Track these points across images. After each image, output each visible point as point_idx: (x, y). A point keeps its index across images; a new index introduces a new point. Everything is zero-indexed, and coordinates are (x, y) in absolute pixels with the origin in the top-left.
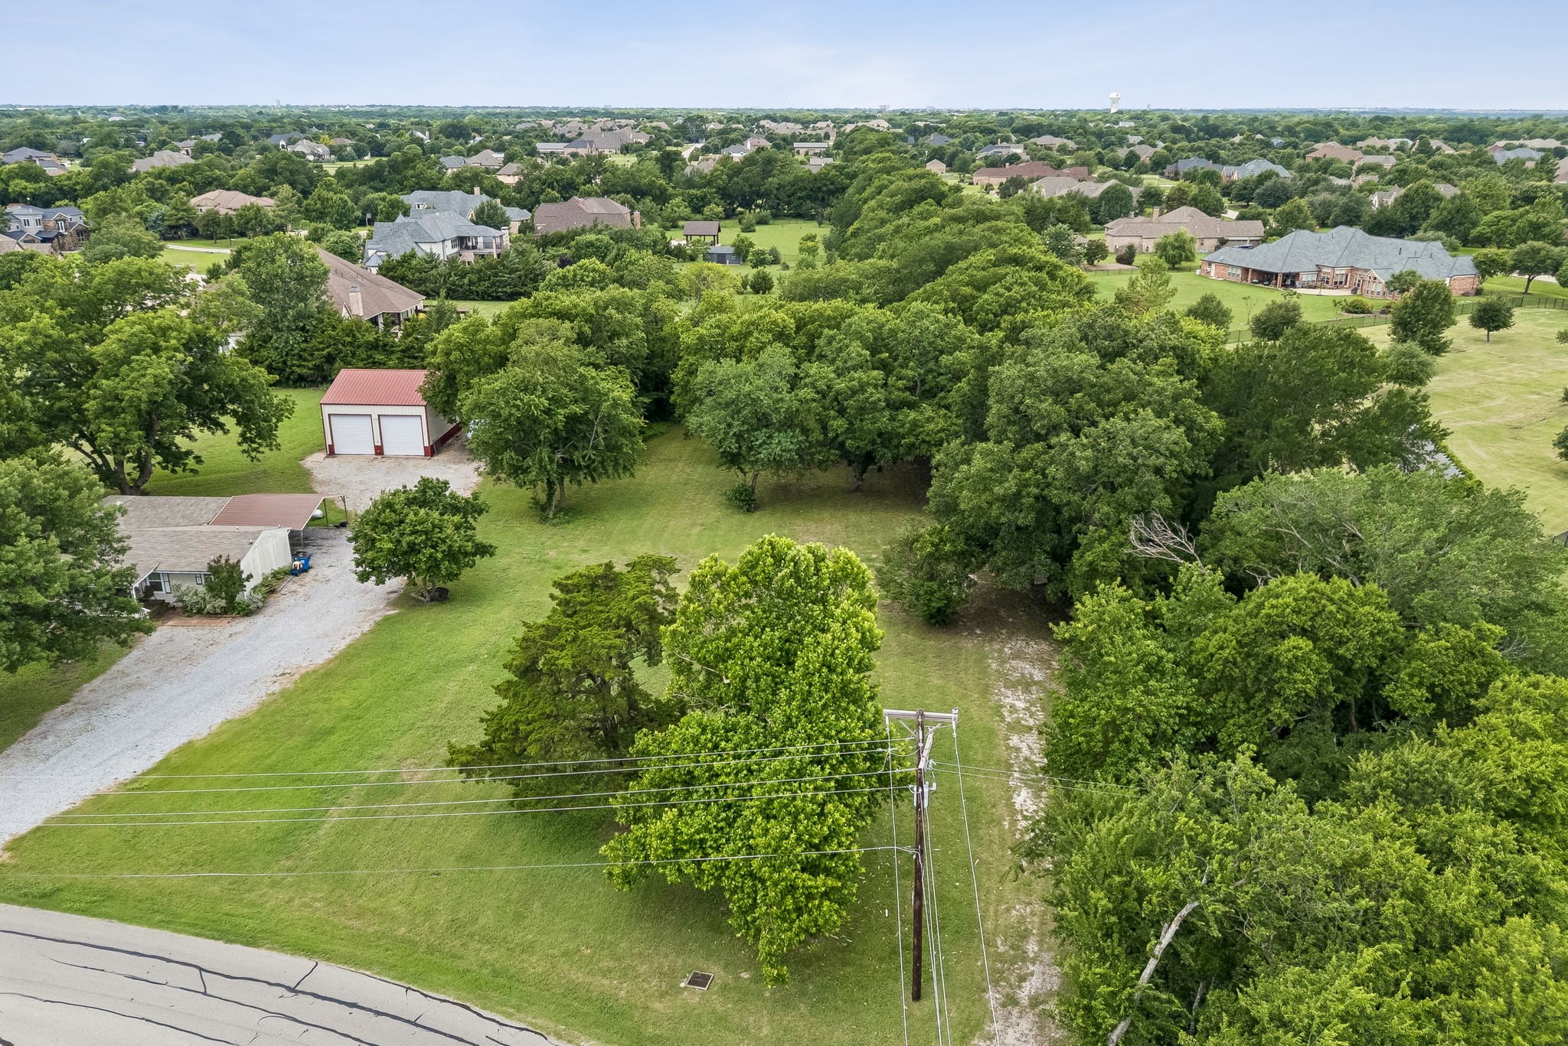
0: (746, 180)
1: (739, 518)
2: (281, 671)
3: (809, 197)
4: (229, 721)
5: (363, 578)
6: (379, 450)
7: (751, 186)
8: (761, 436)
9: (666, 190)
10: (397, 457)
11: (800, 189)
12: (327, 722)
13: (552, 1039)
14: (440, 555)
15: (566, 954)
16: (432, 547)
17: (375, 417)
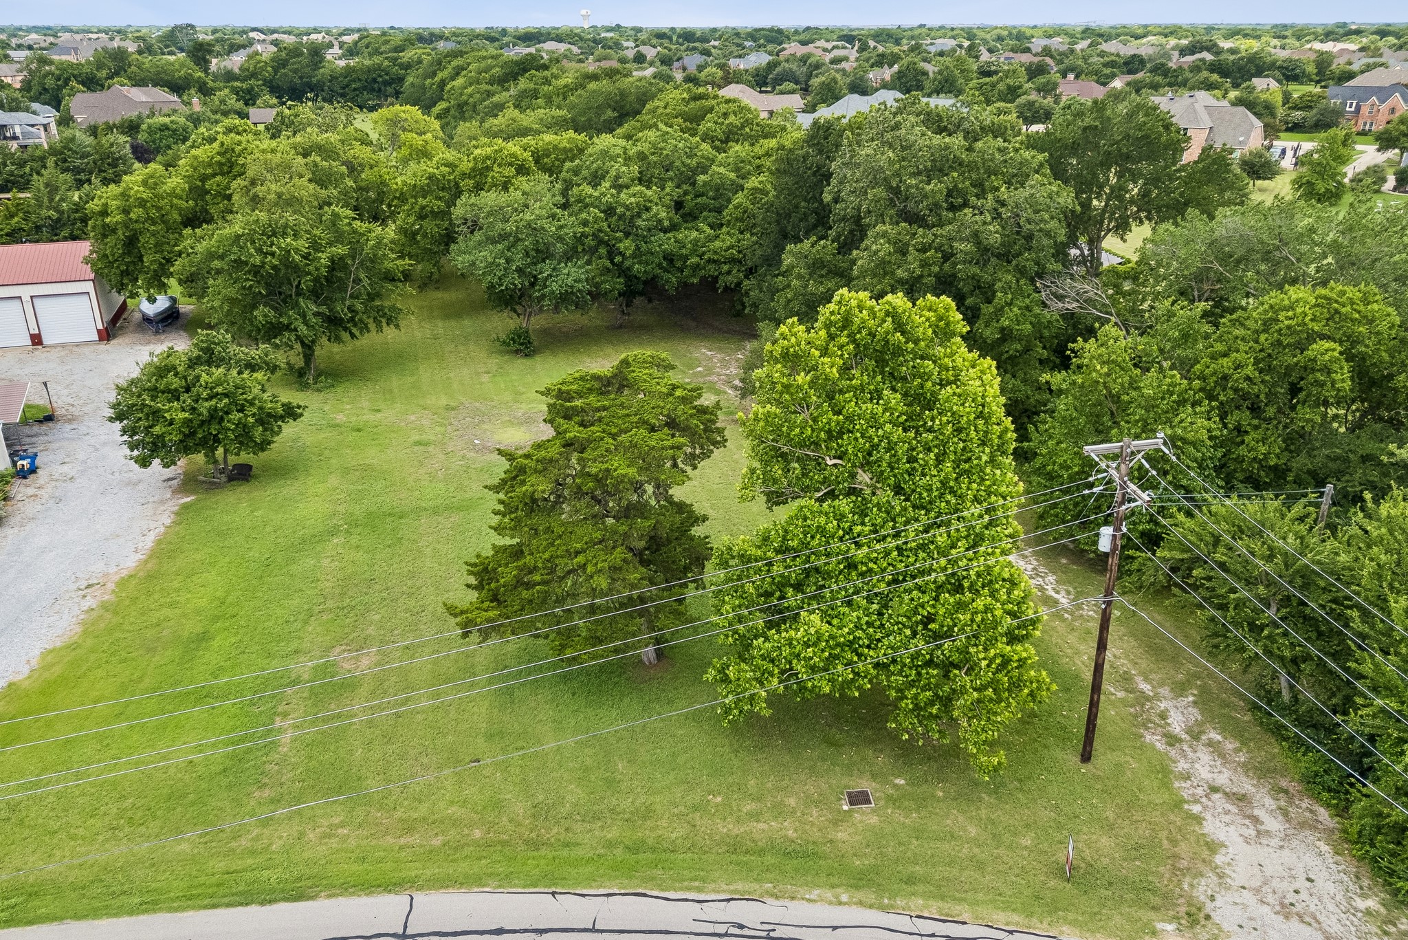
0: (295, 71)
1: (521, 363)
2: (83, 584)
3: (364, 88)
4: (51, 651)
5: (144, 463)
6: (37, 340)
7: (301, 78)
8: (546, 268)
9: (205, 84)
10: (63, 346)
11: (354, 81)
12: (192, 627)
13: (769, 900)
14: (251, 420)
15: (696, 808)
16: (241, 410)
17: (26, 299)
